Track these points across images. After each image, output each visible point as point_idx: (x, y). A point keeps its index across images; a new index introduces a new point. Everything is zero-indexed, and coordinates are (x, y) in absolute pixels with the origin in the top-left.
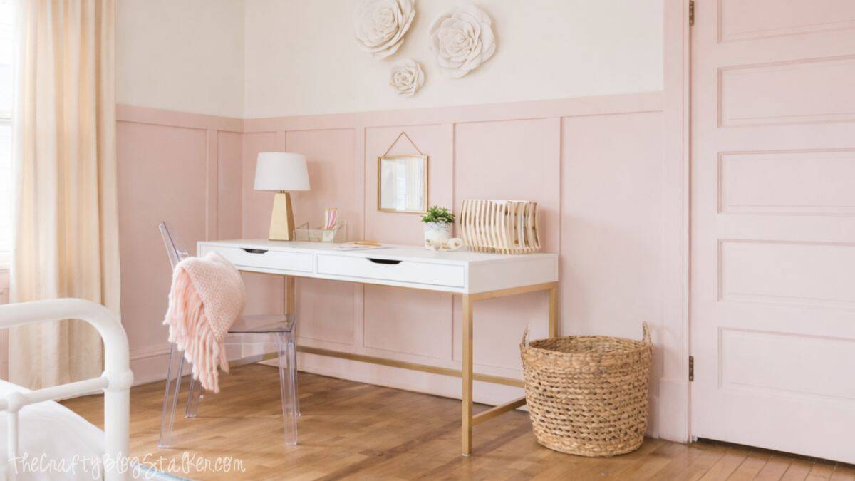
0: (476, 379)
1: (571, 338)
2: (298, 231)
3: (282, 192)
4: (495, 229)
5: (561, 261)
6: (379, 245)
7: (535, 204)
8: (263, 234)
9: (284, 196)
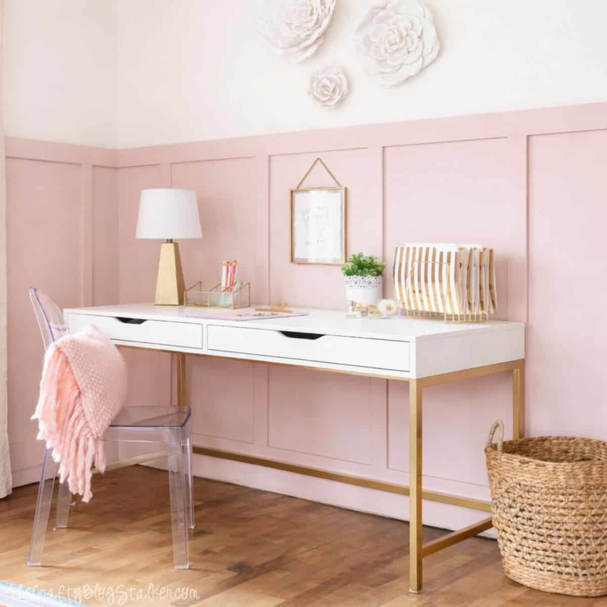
0: (426, 499)
1: (543, 440)
2: (190, 294)
3: (171, 241)
4: (441, 286)
5: (527, 330)
6: (290, 312)
7: (491, 251)
8: (148, 298)
9: (171, 246)
